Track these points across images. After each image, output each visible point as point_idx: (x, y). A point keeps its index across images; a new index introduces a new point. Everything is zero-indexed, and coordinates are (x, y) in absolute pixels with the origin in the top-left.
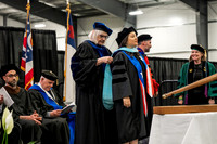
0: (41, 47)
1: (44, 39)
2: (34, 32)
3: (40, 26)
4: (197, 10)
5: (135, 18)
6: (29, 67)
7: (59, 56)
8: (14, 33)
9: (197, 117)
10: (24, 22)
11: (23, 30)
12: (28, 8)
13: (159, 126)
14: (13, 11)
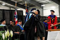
0: (19, 15)
1: (20, 13)
2: (18, 11)
3: (19, 9)
4: (59, 4)
5: (43, 7)
6: (16, 20)
7: (24, 17)
8: (13, 11)
9: (59, 32)
10: (15, 8)
11: (15, 11)
12: (16, 5)
13: (50, 34)
14: (12, 6)
